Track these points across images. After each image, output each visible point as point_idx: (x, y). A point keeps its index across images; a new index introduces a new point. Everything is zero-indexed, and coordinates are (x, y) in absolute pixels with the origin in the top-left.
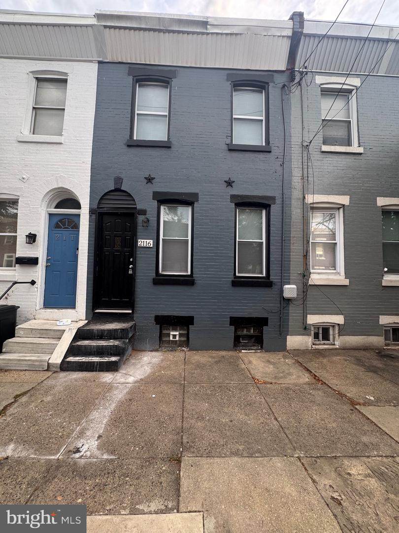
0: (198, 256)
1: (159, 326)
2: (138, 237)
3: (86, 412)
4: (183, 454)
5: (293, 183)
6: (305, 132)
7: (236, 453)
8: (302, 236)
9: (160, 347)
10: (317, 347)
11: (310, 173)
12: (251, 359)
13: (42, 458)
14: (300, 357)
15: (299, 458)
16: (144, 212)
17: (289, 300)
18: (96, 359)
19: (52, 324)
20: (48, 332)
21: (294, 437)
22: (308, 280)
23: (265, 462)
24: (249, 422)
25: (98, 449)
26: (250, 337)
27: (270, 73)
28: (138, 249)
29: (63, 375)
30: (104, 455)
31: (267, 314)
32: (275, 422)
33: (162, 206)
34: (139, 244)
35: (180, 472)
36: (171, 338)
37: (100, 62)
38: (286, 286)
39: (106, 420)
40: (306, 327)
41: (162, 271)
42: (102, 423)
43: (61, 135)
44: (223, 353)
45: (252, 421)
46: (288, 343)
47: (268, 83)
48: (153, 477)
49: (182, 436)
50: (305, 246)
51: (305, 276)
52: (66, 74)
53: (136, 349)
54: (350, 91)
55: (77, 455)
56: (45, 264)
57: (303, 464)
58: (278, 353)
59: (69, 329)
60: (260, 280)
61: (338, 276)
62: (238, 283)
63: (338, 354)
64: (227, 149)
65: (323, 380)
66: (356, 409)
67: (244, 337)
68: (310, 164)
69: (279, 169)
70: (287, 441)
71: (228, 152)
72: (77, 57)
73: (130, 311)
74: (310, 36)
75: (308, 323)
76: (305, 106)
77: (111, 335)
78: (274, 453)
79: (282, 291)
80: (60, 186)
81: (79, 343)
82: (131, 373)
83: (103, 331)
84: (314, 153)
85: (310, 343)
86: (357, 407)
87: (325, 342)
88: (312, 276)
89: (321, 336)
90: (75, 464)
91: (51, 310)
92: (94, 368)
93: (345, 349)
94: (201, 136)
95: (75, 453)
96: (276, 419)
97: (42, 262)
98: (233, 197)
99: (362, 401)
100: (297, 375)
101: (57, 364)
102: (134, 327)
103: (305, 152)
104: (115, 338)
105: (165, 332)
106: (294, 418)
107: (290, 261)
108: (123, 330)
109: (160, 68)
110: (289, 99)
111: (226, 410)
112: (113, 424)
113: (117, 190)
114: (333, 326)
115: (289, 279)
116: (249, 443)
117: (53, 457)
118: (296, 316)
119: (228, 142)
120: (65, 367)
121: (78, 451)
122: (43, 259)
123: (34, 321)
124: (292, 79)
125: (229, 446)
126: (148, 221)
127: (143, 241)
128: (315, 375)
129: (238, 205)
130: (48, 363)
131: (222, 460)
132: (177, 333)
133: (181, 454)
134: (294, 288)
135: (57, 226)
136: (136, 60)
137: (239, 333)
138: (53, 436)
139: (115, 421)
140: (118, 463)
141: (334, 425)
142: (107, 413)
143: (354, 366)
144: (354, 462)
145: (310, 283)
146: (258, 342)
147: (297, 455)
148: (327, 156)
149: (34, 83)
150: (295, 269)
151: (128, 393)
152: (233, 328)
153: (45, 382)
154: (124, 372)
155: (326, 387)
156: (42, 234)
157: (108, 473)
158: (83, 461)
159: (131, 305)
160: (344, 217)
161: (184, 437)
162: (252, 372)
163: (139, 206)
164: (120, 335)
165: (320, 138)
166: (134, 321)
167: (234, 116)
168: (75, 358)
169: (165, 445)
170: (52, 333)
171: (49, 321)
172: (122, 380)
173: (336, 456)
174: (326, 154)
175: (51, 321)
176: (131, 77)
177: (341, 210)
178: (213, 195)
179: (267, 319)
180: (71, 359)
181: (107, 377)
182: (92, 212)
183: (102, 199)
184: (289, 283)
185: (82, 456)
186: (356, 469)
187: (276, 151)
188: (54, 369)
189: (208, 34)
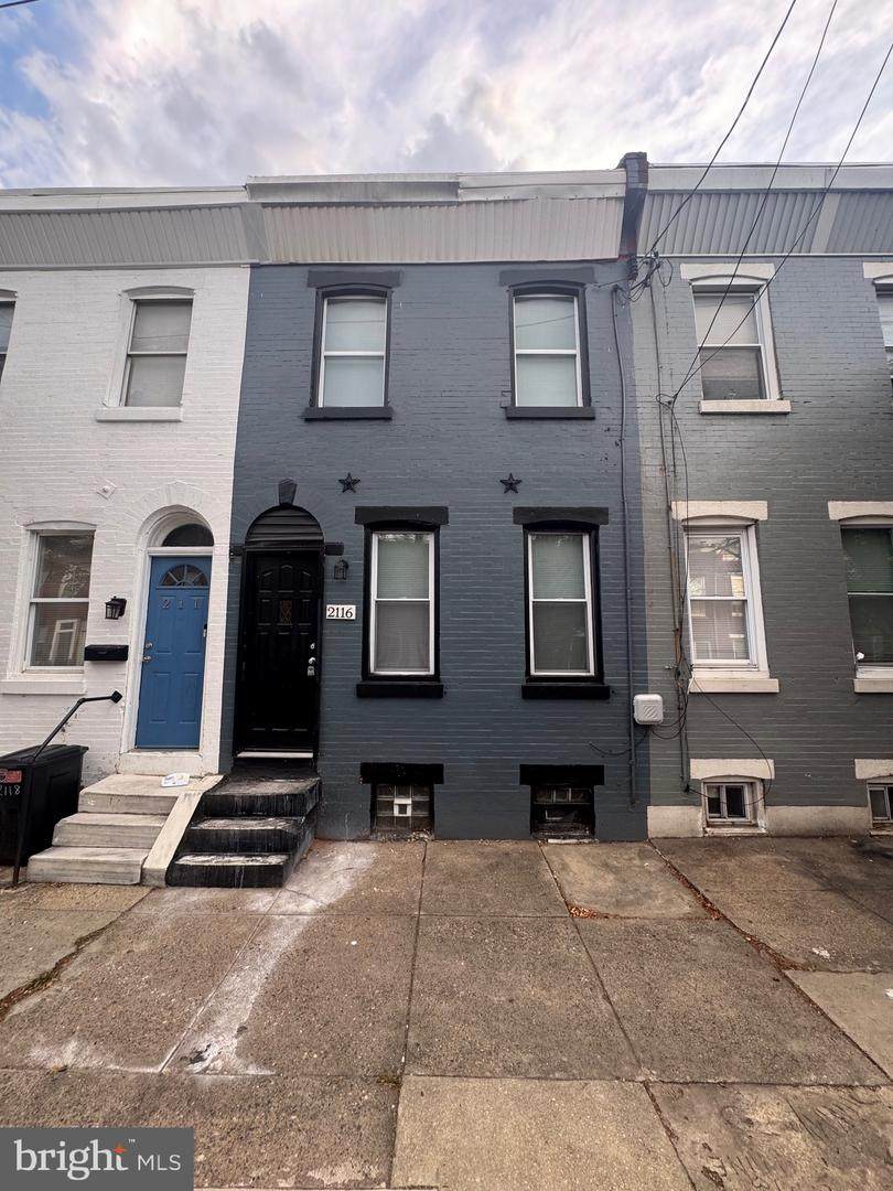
0: (451, 635)
1: (369, 785)
2: (327, 599)
3: (216, 978)
4: (407, 1068)
5: (643, 480)
6: (665, 377)
7: (513, 1071)
8: (668, 588)
9: (372, 831)
10: (717, 831)
11: (679, 457)
12: (568, 860)
13: (131, 1070)
14: (678, 854)
15: (646, 1084)
16: (337, 549)
17: (647, 728)
18: (238, 861)
19: (151, 785)
20: (144, 801)
21: (640, 1039)
22: (688, 682)
23: (572, 1091)
24: (549, 1003)
25: (239, 1055)
26: (564, 810)
27: (586, 265)
28: (326, 625)
29: (171, 894)
30: (251, 1067)
31: (600, 758)
32: (604, 1006)
33: (374, 535)
34: (328, 613)
35: (397, 1107)
36: (396, 812)
37: (253, 266)
38: (640, 698)
39: (256, 994)
40: (688, 786)
41: (377, 667)
42: (247, 1000)
43: (179, 405)
44: (507, 846)
45: (554, 1002)
46: (650, 822)
47: (583, 285)
48: (344, 1115)
49: (407, 1030)
50: (676, 609)
51: (679, 674)
52: (190, 291)
53: (322, 835)
54: (755, 289)
55: (198, 1067)
56: (140, 658)
57: (653, 1098)
58: (629, 845)
59: (186, 795)
60: (583, 684)
61: (754, 674)
62: (536, 691)
63: (764, 849)
64: (505, 417)
65: (722, 911)
66: (786, 977)
67: (555, 809)
68: (677, 439)
69: (614, 452)
70: (624, 1046)
71: (506, 423)
72: (212, 260)
73: (310, 755)
74: (661, 194)
75: (693, 777)
76: (661, 323)
77: (270, 806)
78: (595, 1072)
79: (630, 708)
80: (174, 502)
81: (205, 826)
82: (308, 892)
83: (253, 798)
84: (687, 416)
85: (700, 823)
86: (787, 973)
87: (735, 820)
88: (696, 674)
89: (724, 808)
90: (194, 1083)
91: (150, 754)
92: (233, 880)
93: (779, 837)
94: (450, 394)
95: (193, 1062)
96: (607, 998)
97: (136, 653)
98: (519, 513)
99: (803, 961)
100: (666, 897)
101: (159, 871)
102: (318, 790)
103: (666, 416)
104: (277, 815)
105: (383, 798)
106: (646, 995)
107: (645, 642)
108: (293, 797)
109: (368, 269)
110: (628, 312)
111: (502, 976)
112: (268, 1003)
113: (285, 506)
114: (752, 784)
115: (646, 681)
116: (543, 1049)
117: (151, 1070)
118: (666, 763)
119: (506, 402)
120: (177, 876)
121: (199, 1058)
122: (137, 648)
123: (114, 778)
124: (632, 273)
125: (501, 1055)
126: (347, 566)
127: (335, 607)
128: (706, 899)
129: (530, 528)
130: (142, 870)
131: (484, 1084)
132: (408, 801)
133: (403, 1069)
134: (657, 701)
135: (167, 581)
136: (323, 258)
137: (543, 800)
138: (151, 1025)
139: (274, 997)
140: (276, 1084)
141: (732, 1014)
142: (258, 978)
143: (796, 878)
144: (764, 1095)
145: (692, 688)
146: (582, 820)
147: (641, 1078)
148: (715, 422)
149: (130, 308)
150: (658, 657)
151: (303, 936)
152: (527, 789)
153: (136, 910)
154: (295, 888)
155: (727, 926)
156: (137, 597)
157: (257, 1105)
158: (208, 1079)
159: (311, 741)
160: (758, 546)
161: (410, 1034)
162: (567, 891)
163: (329, 537)
164: (287, 806)
165: (696, 386)
166: (317, 775)
167: (517, 352)
168: (197, 859)
169: (371, 1047)
170: (151, 804)
171: (146, 777)
172: (291, 907)
173: (725, 1083)
174: (709, 417)
175: (150, 777)
176: (314, 290)
177: (752, 531)
178: (475, 510)
179: (601, 769)
180: (188, 860)
181: (260, 900)
182: (235, 551)
183: (254, 525)
184: (645, 691)
185: (207, 1068)
186: (766, 1111)
187: (606, 416)
188: (154, 882)
189: (460, 204)
